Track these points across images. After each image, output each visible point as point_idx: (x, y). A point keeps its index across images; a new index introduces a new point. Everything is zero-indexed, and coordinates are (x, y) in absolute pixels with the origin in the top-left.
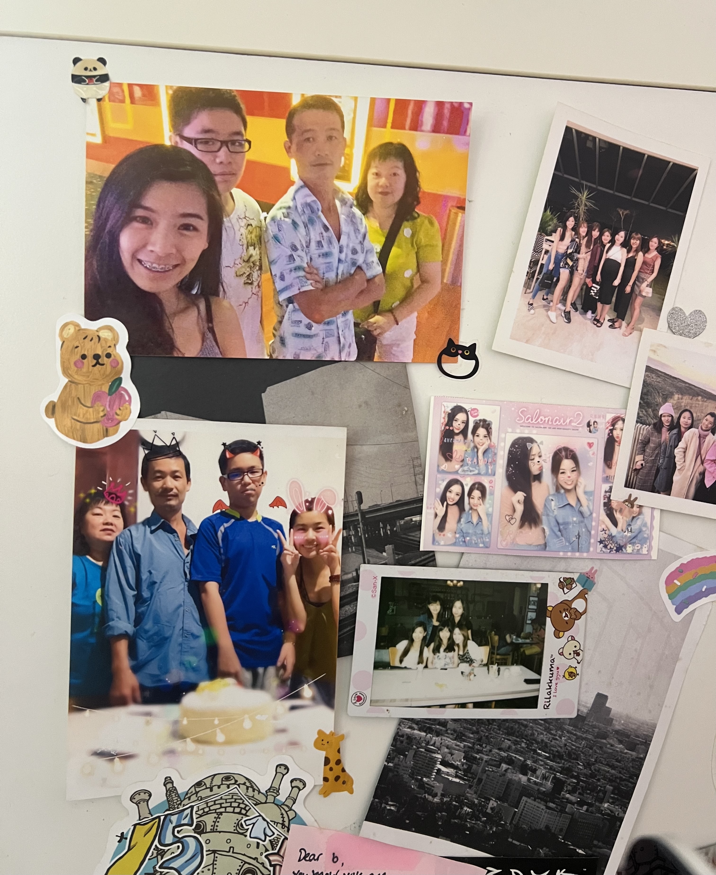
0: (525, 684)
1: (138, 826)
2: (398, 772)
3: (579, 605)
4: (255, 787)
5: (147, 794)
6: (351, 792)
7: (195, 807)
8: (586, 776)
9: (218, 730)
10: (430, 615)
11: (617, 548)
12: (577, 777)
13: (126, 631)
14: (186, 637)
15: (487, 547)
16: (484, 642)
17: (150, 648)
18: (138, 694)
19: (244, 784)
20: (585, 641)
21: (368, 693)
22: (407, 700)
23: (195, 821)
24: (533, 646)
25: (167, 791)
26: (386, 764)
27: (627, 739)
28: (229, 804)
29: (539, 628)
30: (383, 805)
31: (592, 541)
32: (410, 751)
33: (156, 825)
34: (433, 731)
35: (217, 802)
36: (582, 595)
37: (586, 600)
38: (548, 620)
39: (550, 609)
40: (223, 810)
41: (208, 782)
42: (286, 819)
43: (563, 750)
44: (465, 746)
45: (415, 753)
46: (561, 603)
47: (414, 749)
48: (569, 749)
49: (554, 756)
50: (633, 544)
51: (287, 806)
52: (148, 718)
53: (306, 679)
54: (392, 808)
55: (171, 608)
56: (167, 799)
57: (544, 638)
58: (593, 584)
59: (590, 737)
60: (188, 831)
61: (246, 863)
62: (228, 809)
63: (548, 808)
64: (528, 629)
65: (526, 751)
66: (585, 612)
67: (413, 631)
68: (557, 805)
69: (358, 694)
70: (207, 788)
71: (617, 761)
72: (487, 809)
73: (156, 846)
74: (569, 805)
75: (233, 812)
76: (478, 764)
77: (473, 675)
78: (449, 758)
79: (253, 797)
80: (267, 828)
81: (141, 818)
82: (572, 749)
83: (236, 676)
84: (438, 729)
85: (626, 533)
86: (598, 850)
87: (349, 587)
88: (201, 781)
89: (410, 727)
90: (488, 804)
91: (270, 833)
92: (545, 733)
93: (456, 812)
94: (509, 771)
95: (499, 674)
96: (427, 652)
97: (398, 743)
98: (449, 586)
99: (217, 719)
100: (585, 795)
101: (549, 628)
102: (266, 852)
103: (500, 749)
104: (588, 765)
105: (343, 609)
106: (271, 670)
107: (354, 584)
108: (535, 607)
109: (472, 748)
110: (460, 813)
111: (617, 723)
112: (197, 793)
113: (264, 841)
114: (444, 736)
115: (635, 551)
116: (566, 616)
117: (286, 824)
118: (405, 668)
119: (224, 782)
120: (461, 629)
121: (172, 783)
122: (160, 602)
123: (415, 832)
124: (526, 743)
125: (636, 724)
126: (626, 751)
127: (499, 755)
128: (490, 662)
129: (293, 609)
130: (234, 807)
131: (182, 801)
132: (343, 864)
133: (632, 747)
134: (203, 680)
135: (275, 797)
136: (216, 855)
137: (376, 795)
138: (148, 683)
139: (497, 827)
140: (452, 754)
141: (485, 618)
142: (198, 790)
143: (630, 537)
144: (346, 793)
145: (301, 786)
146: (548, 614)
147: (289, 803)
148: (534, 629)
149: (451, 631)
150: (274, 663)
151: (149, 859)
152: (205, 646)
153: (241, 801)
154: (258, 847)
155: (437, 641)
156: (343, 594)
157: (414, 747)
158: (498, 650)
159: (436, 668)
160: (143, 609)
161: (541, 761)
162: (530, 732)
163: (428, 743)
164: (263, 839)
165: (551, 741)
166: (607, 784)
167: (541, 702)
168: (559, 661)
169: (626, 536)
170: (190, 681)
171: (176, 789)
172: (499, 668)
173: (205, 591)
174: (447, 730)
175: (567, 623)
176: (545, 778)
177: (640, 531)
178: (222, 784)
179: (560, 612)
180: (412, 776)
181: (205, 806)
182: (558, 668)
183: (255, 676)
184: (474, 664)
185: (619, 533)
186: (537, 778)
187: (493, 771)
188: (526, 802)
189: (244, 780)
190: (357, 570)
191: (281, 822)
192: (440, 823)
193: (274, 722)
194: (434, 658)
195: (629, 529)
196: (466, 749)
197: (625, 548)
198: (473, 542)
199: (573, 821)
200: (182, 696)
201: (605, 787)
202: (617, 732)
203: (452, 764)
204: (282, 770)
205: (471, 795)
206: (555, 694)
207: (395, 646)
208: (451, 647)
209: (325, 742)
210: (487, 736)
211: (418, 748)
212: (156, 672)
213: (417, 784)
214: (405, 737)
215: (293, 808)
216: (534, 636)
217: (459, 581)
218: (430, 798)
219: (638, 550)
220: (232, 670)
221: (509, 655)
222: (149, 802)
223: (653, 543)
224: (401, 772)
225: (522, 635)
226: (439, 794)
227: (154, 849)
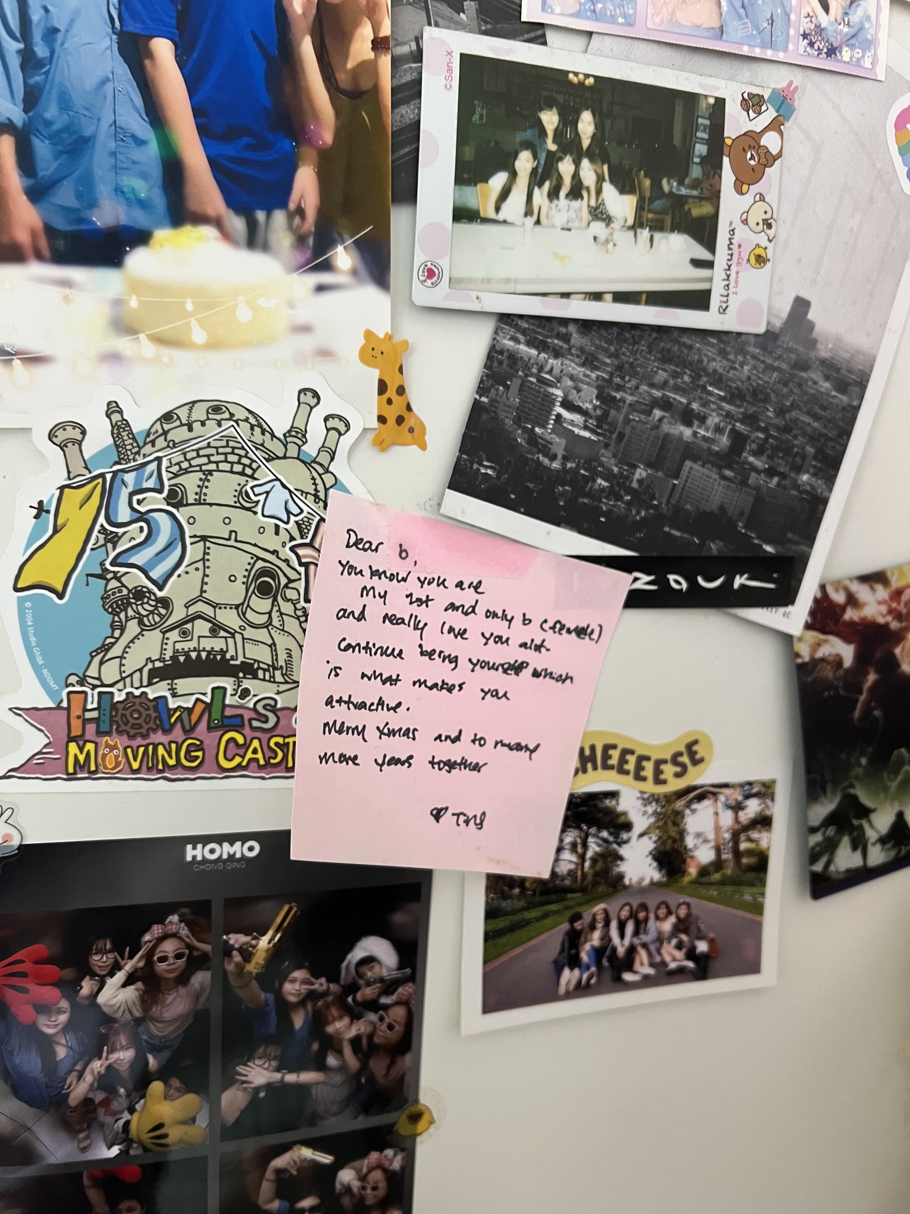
0: (690, 267)
1: (66, 490)
2: (495, 412)
3: (770, 141)
4: (265, 426)
5: (78, 431)
6: (423, 446)
7: (164, 460)
8: (777, 427)
9: (194, 323)
10: (543, 132)
11: (828, 49)
12: (764, 430)
13: (9, 119)
14: (123, 140)
15: (630, 25)
16: (628, 188)
17: (57, 155)
18: (43, 243)
19: (246, 420)
20: (778, 208)
21: (444, 263)
22: (508, 281)
23: (166, 483)
24: (704, 202)
25: (113, 427)
26: (478, 397)
27: (836, 375)
28: (222, 458)
29: (712, 172)
30: (475, 466)
31: (792, 32)
32: (514, 379)
33: (99, 489)
34: (549, 347)
35: (201, 453)
36: (776, 125)
37: (781, 134)
38: (726, 160)
39: (728, 142)
40: (213, 467)
41: (183, 414)
42: (321, 487)
43: (744, 387)
44: (598, 377)
45: (522, 385)
46: (745, 134)
47: (520, 377)
48: (754, 384)
49: (733, 395)
50: (852, 47)
51: (321, 465)
52: (67, 291)
53: (340, 235)
54: (489, 472)
55: (90, 84)
56: (115, 442)
57: (719, 192)
58: (791, 110)
59: (784, 366)
60: (155, 500)
61: (258, 558)
62: (222, 466)
63: (724, 477)
64: (696, 172)
65: (691, 388)
66: (780, 155)
67: (516, 157)
68: (736, 473)
69: (429, 266)
70: (182, 425)
71: (824, 408)
72: (631, 482)
73: (102, 526)
74: (753, 475)
75: (232, 472)
76: (618, 409)
77: (611, 245)
78: (573, 396)
79: (262, 445)
80: (290, 500)
81: (72, 476)
82: (759, 384)
83: (218, 223)
84: (555, 344)
85: (841, 27)
86: (793, 547)
87: (406, 71)
88: (171, 412)
89: (512, 338)
90: (633, 474)
91: (296, 511)
92: (718, 359)
93: (586, 486)
94: (665, 420)
95: (651, 246)
96: (540, 196)
97: (495, 364)
98: (571, 83)
99: (189, 301)
100: (776, 460)
101: (728, 176)
102: (290, 541)
103: (652, 385)
104: (781, 412)
105: (396, 111)
106: (279, 217)
107: (414, 65)
108: (706, 136)
109: (609, 381)
110: (591, 488)
111: (823, 347)
112: (165, 433)
113: (287, 523)
114: (567, 358)
115: (854, 59)
116: (752, 158)
117: (322, 495)
118: (505, 222)
119: (211, 416)
120: (592, 160)
121: (121, 412)
122: (69, 68)
123: (524, 513)
124: (690, 376)
125: (848, 352)
126: (834, 393)
127: (650, 394)
128: (638, 224)
129: (310, 101)
130: (232, 463)
131: (140, 448)
132: (416, 562)
133: (843, 387)
134: (160, 225)
135: (299, 447)
136: (208, 544)
137: (463, 449)
138: (61, 224)
139: (647, 510)
140: (579, 391)
141: (630, 145)
142: (166, 427)
143: (847, 34)
144: (415, 447)
145: (342, 428)
146: (726, 150)
147: (324, 458)
148: (704, 173)
149: (577, 163)
150: (283, 204)
151: (92, 549)
152: (159, 161)
153: (242, 453)
154: (277, 533)
155: (554, 179)
156: (397, 82)
157: (520, 373)
158: (649, 204)
159: (553, 226)
160: (38, 78)
161: (713, 403)
162: (696, 357)
163: (541, 369)
164: (286, 520)
165: (728, 372)
166: (807, 444)
167: (715, 301)
168: (742, 234)
169: (841, 31)
170: (137, 226)
171: (128, 425)
172: (652, 236)
173: (150, 55)
174: (570, 349)
175: (753, 170)
176: (718, 430)
177: (861, 28)
178: (208, 419)
179: (744, 150)
180: (518, 421)
181: (182, 458)
182: (740, 246)
183: (252, 226)
184: (612, 225)
185: (831, 24)
186: (707, 430)
187: (640, 421)
188: (691, 468)
189: (247, 414)
190: (418, 39)
191: (313, 492)
192: (561, 503)
193: (290, 312)
194: (550, 208)
195: (846, 19)
196: (600, 382)
197: (841, 52)
198: (608, 13)
199: (759, 500)
200: (126, 252)
201: (804, 449)
202: (823, 362)
203: (579, 406)
204: (308, 398)
205: (608, 459)
206: (735, 290)
207: (486, 181)
208: (576, 192)
209: (377, 353)
210: (632, 363)
211: (527, 375)
212: (73, 203)
213: (526, 436)
214: (505, 354)
215: (331, 469)
216: (704, 185)
217: (587, 76)
218: (546, 461)
219: (859, 59)
220: (211, 211)
221: (667, 214)
222: (84, 443)
223: (879, 51)
224: (502, 415)
225: (687, 181)
226: (560, 457)
227: (99, 532)
